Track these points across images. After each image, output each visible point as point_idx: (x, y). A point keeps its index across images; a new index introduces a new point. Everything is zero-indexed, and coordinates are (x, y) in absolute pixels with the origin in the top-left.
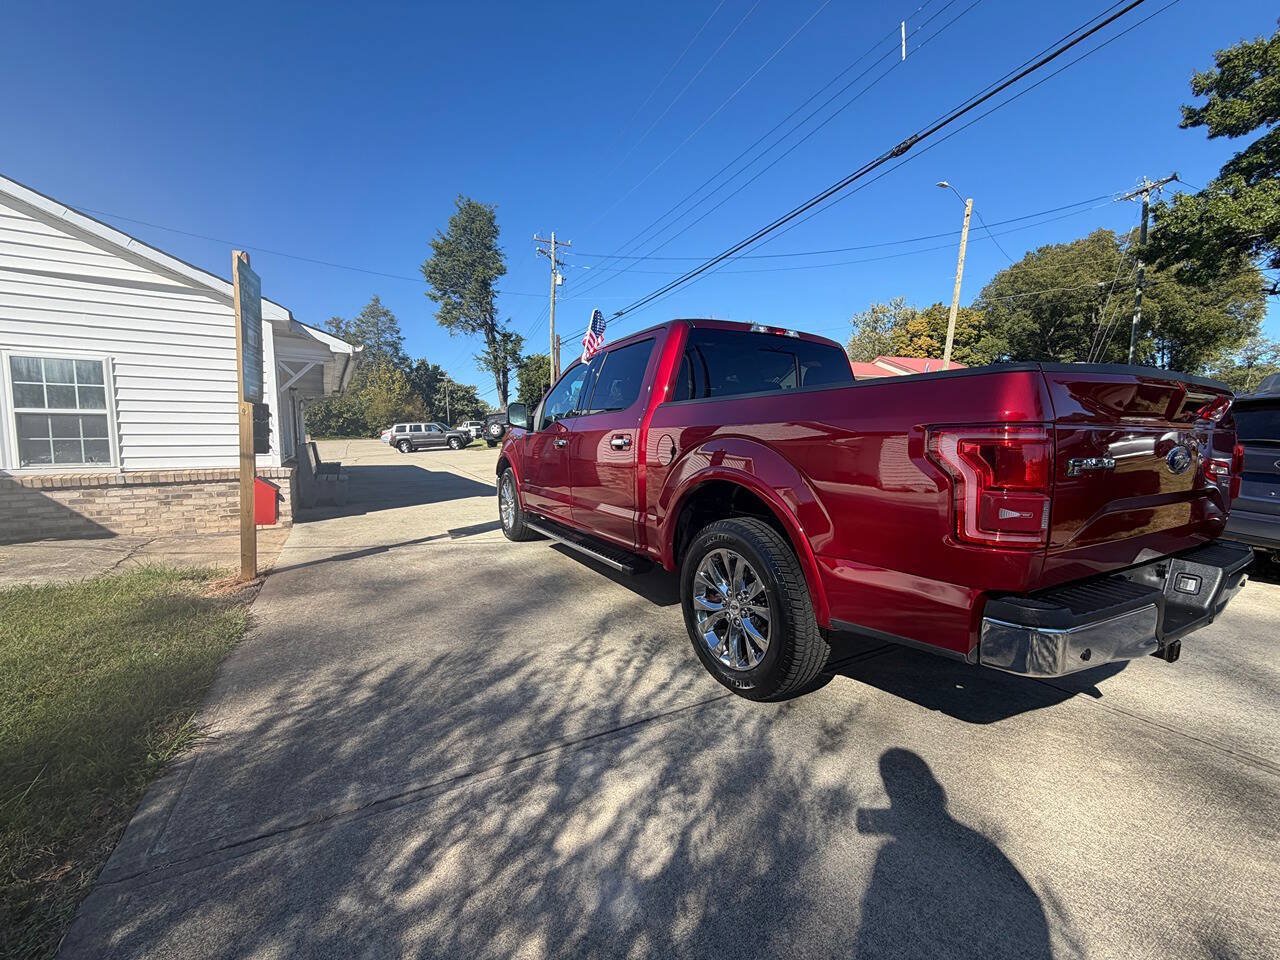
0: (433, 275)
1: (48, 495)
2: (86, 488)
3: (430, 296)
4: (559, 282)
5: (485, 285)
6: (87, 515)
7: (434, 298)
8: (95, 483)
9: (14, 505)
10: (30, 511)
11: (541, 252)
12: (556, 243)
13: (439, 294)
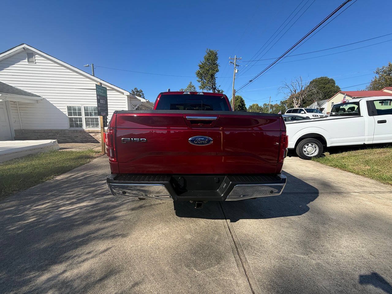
0: (199, 75)
1: (90, 134)
2: (95, 133)
3: (198, 81)
4: (236, 72)
5: (212, 76)
6: (95, 138)
7: (199, 81)
8: (96, 132)
9: (85, 135)
10: (87, 137)
11: (231, 62)
12: (236, 59)
13: (200, 80)
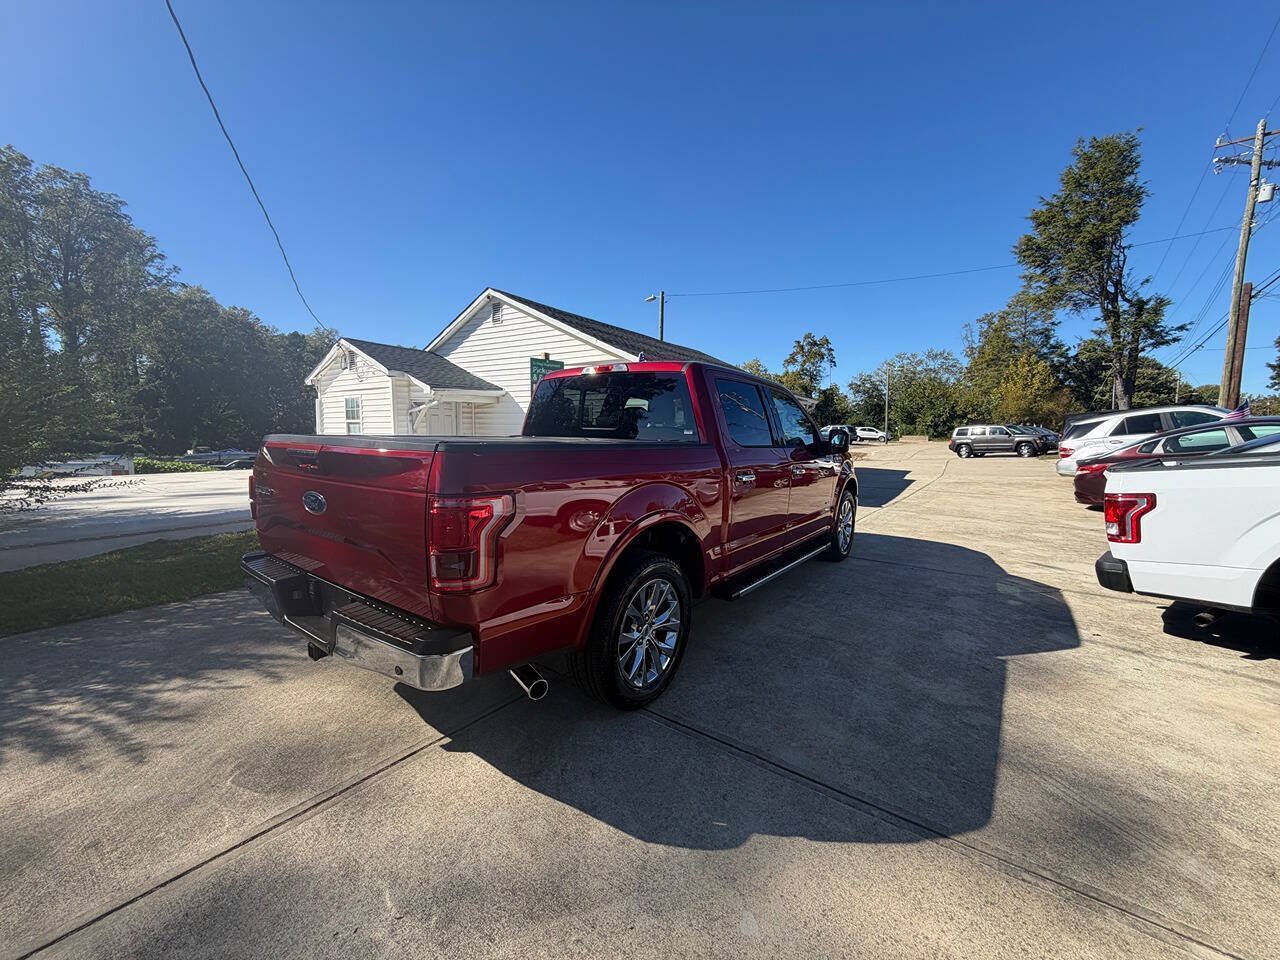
0: (1028, 253)
4: (1263, 196)
5: (1098, 244)
11: (1227, 161)
12: (1265, 135)
13: (1039, 271)
